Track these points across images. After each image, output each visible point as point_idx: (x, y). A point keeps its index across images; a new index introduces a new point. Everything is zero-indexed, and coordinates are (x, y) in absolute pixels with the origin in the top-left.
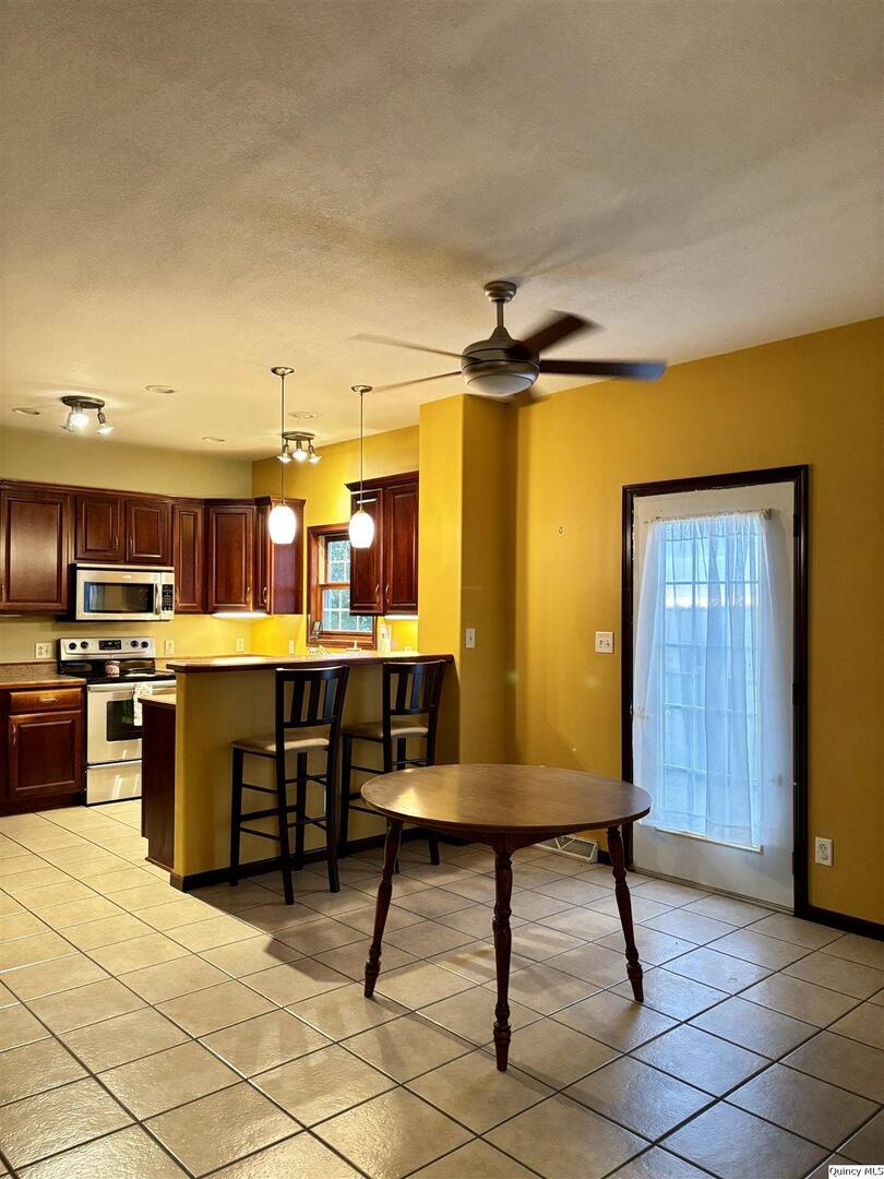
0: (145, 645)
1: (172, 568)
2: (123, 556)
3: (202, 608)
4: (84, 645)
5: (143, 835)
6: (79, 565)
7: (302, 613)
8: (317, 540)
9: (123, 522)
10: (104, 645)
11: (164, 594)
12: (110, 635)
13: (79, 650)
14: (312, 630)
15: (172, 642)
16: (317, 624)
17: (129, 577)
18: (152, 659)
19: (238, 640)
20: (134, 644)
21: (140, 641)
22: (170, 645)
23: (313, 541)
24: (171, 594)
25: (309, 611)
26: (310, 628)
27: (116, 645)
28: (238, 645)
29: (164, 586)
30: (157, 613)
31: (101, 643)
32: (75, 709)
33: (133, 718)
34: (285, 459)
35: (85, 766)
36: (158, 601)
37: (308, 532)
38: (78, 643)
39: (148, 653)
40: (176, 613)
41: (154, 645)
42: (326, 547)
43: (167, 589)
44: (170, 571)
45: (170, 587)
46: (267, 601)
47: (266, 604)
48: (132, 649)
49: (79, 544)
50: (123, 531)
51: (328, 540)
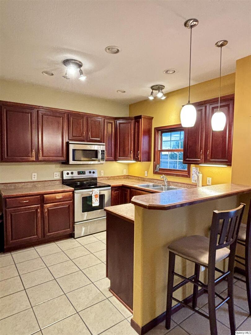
0: (94, 172)
1: (104, 144)
2: (86, 139)
3: (114, 159)
4: (72, 173)
5: (107, 276)
6: (70, 142)
7: (151, 161)
8: (158, 133)
9: (86, 126)
10: (79, 173)
11: (102, 154)
12: (81, 169)
13: (70, 175)
14: (156, 168)
15: (103, 171)
16: (158, 166)
17: (89, 147)
18: (96, 178)
19: (124, 170)
20: (90, 172)
21: (92, 171)
22: (102, 172)
23: (156, 133)
24: (104, 154)
25: (154, 161)
26: (155, 167)
27: (83, 173)
28: (124, 172)
29: (101, 151)
30: (99, 161)
31: (78, 172)
32: (70, 200)
33: (92, 203)
34: (151, 98)
35: (74, 223)
36: (100, 156)
37: (155, 130)
38: (70, 172)
39: (95, 176)
40: (106, 161)
41: (97, 172)
42: (161, 135)
43: (103, 151)
44: (103, 145)
45: (104, 151)
46: (139, 156)
47: (139, 158)
48: (89, 174)
49: (70, 134)
50: (86, 129)
51: (162, 133)
